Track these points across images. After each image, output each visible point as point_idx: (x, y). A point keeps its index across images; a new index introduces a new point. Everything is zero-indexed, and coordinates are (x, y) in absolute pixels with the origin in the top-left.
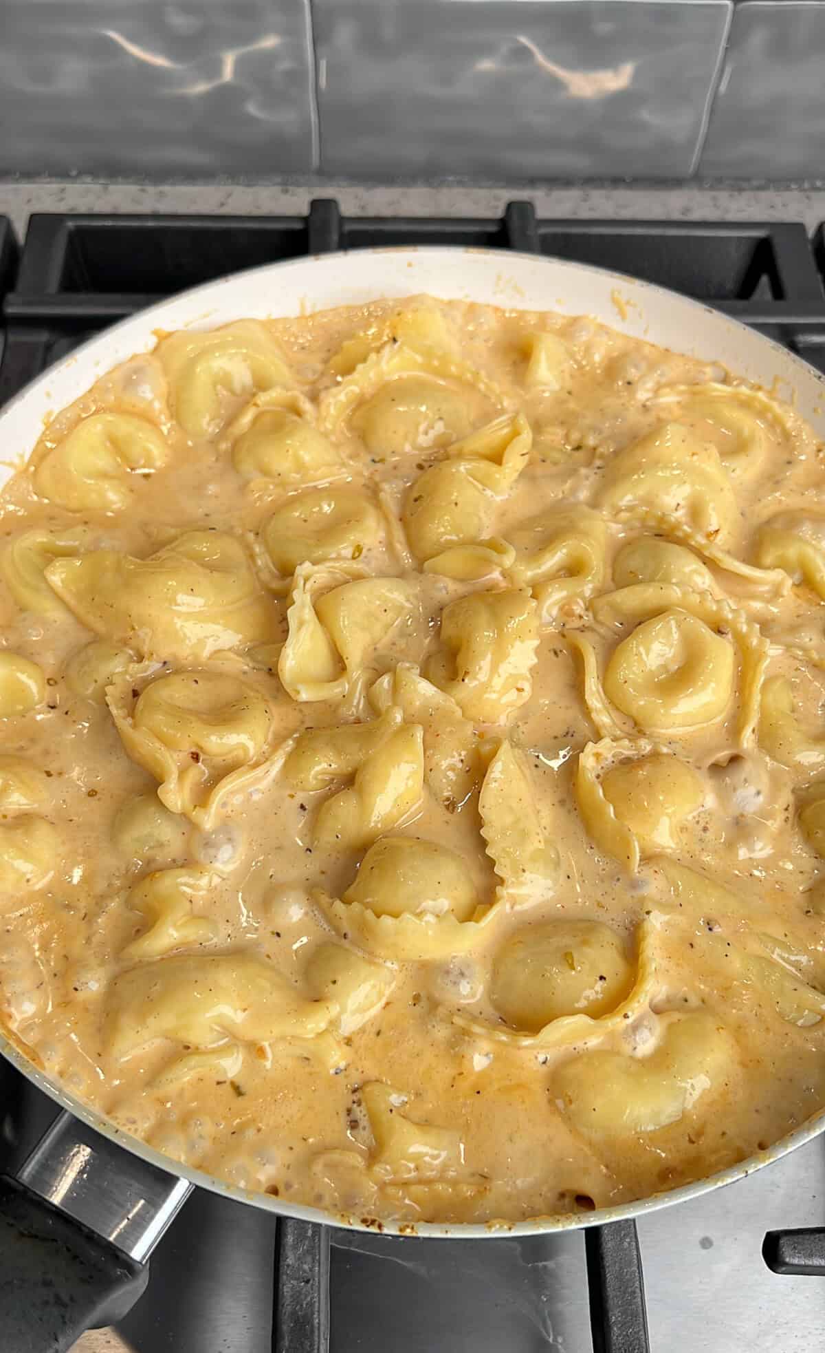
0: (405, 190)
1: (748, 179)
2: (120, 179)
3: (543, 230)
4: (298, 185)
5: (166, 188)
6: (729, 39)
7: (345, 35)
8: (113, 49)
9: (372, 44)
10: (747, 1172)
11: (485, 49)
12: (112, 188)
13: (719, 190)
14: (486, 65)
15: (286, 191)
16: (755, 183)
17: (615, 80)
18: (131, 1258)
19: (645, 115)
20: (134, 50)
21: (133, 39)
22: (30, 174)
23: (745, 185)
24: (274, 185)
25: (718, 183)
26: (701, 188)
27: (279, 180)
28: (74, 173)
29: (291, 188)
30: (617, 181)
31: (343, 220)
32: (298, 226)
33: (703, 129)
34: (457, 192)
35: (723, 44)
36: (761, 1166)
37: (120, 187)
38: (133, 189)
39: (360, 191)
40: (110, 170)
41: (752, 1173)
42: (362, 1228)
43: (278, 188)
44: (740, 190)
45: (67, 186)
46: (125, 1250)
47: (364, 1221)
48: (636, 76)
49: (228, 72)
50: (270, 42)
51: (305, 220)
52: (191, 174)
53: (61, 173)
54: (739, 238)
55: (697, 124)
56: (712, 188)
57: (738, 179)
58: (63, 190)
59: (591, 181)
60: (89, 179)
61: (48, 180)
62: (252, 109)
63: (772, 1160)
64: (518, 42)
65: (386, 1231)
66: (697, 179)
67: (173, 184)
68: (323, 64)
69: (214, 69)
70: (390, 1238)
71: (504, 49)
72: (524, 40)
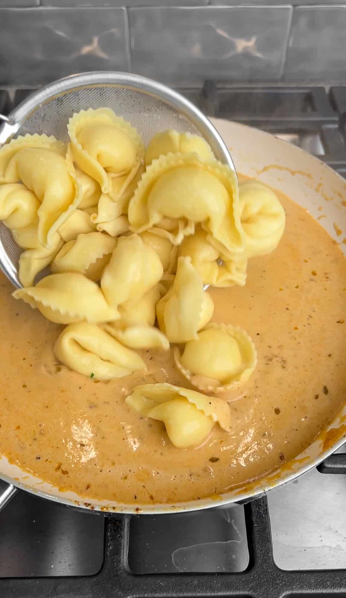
17: (249, 43)
35: (290, 23)
42: (84, 507)
47: (86, 504)
65: (95, 509)
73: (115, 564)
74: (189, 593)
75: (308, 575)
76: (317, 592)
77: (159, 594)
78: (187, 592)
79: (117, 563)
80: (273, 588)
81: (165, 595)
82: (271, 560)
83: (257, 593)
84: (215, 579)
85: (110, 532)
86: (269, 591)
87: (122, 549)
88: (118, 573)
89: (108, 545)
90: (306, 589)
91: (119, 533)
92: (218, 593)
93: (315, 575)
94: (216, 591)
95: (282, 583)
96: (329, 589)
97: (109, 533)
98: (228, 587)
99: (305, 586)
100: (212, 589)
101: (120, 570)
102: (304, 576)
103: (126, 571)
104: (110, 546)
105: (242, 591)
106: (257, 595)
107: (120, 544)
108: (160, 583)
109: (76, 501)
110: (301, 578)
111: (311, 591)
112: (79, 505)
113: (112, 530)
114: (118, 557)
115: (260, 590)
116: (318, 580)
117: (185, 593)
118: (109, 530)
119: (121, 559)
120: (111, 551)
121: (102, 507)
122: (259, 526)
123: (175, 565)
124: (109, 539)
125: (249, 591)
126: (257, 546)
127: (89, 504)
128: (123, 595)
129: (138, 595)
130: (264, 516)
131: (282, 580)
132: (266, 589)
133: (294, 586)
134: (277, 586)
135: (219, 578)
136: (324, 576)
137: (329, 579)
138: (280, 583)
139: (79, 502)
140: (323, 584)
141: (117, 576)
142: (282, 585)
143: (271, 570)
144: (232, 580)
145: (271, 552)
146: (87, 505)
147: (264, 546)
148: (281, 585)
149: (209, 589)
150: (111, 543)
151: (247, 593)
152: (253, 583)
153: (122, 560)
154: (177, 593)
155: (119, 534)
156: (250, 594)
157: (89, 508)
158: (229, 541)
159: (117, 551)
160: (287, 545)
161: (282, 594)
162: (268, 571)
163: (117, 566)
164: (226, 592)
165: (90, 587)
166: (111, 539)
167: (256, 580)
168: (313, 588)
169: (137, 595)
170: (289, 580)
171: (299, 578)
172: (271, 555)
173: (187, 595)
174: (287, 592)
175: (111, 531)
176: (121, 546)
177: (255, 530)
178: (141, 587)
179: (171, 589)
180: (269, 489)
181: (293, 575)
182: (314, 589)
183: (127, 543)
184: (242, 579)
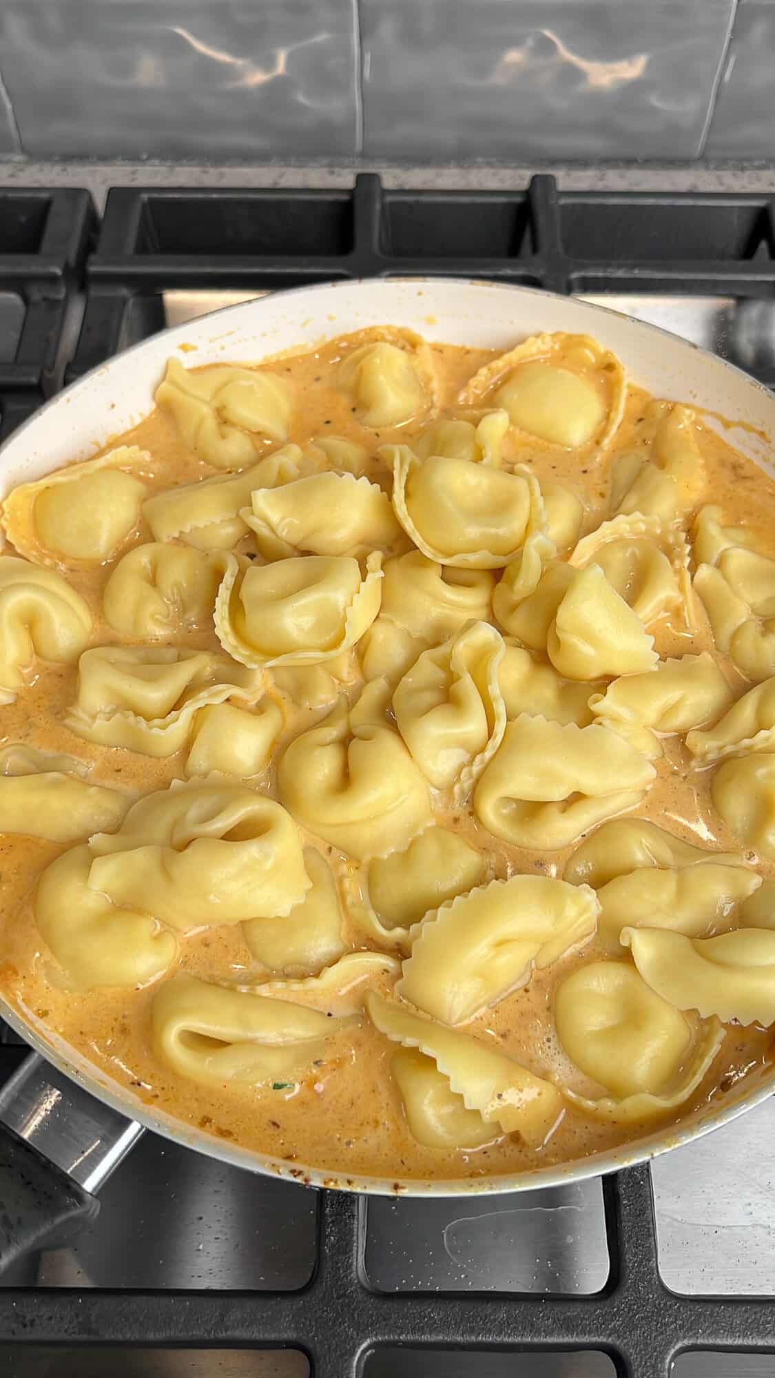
0: (440, 171)
1: (749, 159)
2: (185, 162)
3: (563, 201)
4: (343, 166)
5: (225, 170)
6: (733, 31)
7: (387, 29)
8: (180, 45)
9: (412, 37)
10: (652, 1155)
11: (514, 42)
12: (178, 169)
13: (723, 170)
14: (514, 56)
15: (332, 173)
16: (756, 163)
17: (631, 69)
18: (84, 1190)
19: (655, 101)
20: (200, 47)
21: (199, 36)
22: (105, 157)
23: (745, 164)
24: (322, 166)
25: (722, 164)
26: (707, 168)
27: (325, 161)
28: (145, 157)
29: (337, 170)
30: (631, 162)
31: (385, 192)
32: (345, 197)
33: (709, 113)
34: (487, 172)
35: (728, 35)
36: (667, 1150)
37: (186, 169)
38: (197, 170)
39: (397, 171)
40: (177, 154)
41: (658, 1157)
42: (290, 1178)
43: (326, 170)
44: (743, 169)
45: (139, 168)
46: (78, 1182)
47: (293, 1172)
48: (649, 66)
49: (281, 67)
50: (322, 37)
51: (351, 192)
52: (247, 157)
53: (133, 157)
54: (740, 208)
55: (704, 109)
56: (716, 168)
57: (741, 160)
58: (134, 173)
59: (608, 162)
60: (157, 162)
61: (122, 163)
62: (301, 98)
63: (677, 1145)
64: (542, 34)
65: (312, 1183)
66: (703, 160)
67: (231, 166)
68: (368, 57)
69: (269, 63)
70: (317, 1189)
71: (530, 42)
72: (548, 33)
73: (341, 1271)
74: (488, 1335)
75: (730, 1309)
76: (745, 1343)
77: (429, 1336)
78: (485, 1334)
79: (346, 1271)
80: (658, 1333)
81: (440, 1338)
82: (654, 1276)
83: (626, 1341)
84: (540, 1309)
85: (332, 1207)
86: (649, 1338)
87: (354, 1242)
88: (346, 1291)
89: (327, 1233)
90: (723, 1337)
91: (348, 1209)
92: (546, 1338)
93: (744, 1309)
94: (543, 1334)
95: (675, 1322)
96: (770, 1338)
97: (328, 1209)
98: (568, 1326)
99: (722, 1331)
100: (535, 1330)
101: (351, 1283)
102: (720, 1310)
103: (362, 1287)
104: (330, 1235)
105: (595, 1336)
106: (624, 1345)
107: (350, 1232)
108: (429, 1313)
109: (273, 1165)
110: (715, 1315)
111: (735, 1340)
112: (279, 1173)
113: (335, 1202)
114: (346, 1258)
115: (630, 1334)
116: (748, 1319)
117: (481, 1335)
118: (329, 1203)
119: (352, 1262)
120: (333, 1246)
121: (326, 1180)
122: (633, 1204)
123: (450, 1254)
124: (329, 1222)
125: (610, 1335)
126: (627, 1246)
127: (300, 1173)
128: (358, 1335)
129: (386, 1337)
130: (642, 1183)
131: (676, 1316)
132: (644, 1333)
133: (700, 1331)
134: (665, 1329)
135: (548, 1308)
136: (761, 1311)
137: (770, 1318)
138: (672, 1323)
139: (279, 1167)
140: (758, 1328)
141: (344, 1295)
142: (676, 1327)
143: (653, 1295)
144: (576, 1313)
145: (654, 1259)
146: (296, 1174)
147: (640, 1246)
148: (673, 1326)
149: (528, 1330)
150: (333, 1229)
151: (605, 1340)
152: (618, 1321)
153: (355, 1264)
154: (465, 1336)
155: (349, 1211)
156: (612, 1342)
157: (299, 1180)
158: (560, 1208)
159: (345, 1248)
160: (680, 1219)
161: (675, 1345)
162: (647, 1297)
163: (346, 1276)
164: (563, 1337)
165: (291, 1316)
166: (333, 1221)
167: (622, 1314)
168: (737, 1335)
169: (384, 1336)
170: (690, 1317)
171: (711, 1315)
172: (655, 1265)
173: (484, 1339)
174: (684, 1342)
175: (333, 1204)
176: (353, 1236)
177: (624, 1212)
178: (392, 1322)
179: (454, 1326)
180: (662, 1152)
181: (698, 1307)
182: (739, 1336)
183: (364, 1227)
184: (595, 1312)
